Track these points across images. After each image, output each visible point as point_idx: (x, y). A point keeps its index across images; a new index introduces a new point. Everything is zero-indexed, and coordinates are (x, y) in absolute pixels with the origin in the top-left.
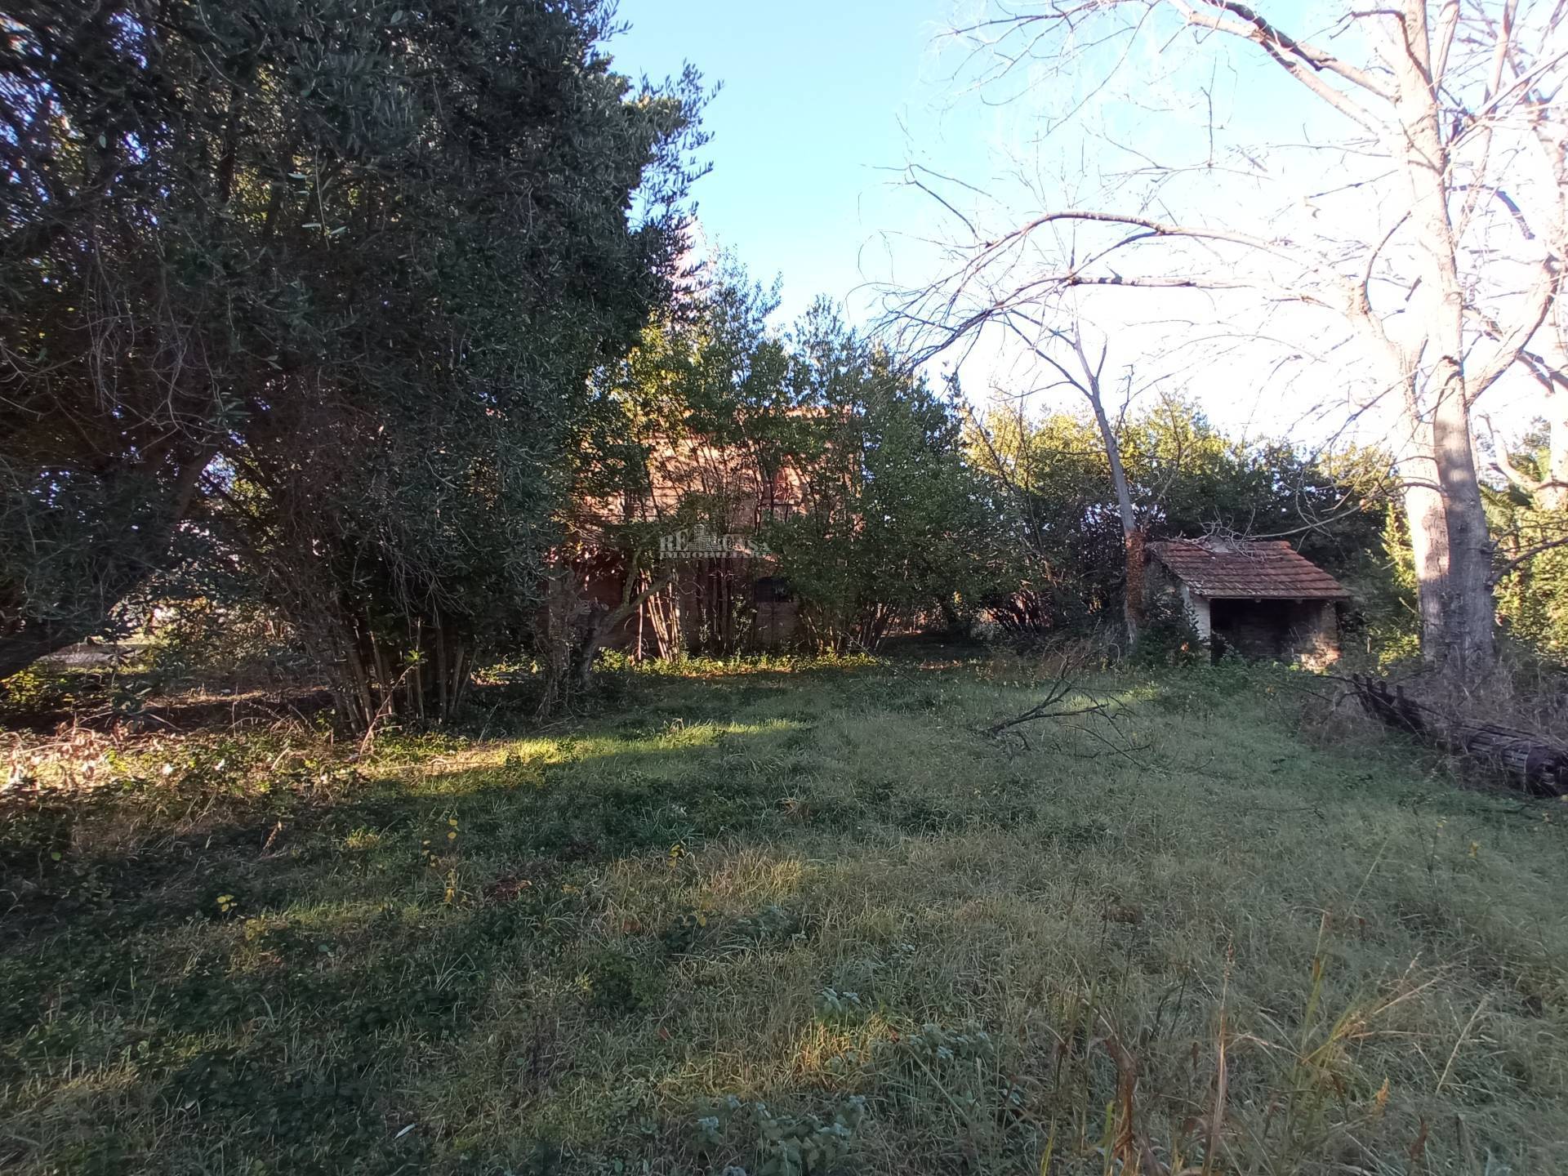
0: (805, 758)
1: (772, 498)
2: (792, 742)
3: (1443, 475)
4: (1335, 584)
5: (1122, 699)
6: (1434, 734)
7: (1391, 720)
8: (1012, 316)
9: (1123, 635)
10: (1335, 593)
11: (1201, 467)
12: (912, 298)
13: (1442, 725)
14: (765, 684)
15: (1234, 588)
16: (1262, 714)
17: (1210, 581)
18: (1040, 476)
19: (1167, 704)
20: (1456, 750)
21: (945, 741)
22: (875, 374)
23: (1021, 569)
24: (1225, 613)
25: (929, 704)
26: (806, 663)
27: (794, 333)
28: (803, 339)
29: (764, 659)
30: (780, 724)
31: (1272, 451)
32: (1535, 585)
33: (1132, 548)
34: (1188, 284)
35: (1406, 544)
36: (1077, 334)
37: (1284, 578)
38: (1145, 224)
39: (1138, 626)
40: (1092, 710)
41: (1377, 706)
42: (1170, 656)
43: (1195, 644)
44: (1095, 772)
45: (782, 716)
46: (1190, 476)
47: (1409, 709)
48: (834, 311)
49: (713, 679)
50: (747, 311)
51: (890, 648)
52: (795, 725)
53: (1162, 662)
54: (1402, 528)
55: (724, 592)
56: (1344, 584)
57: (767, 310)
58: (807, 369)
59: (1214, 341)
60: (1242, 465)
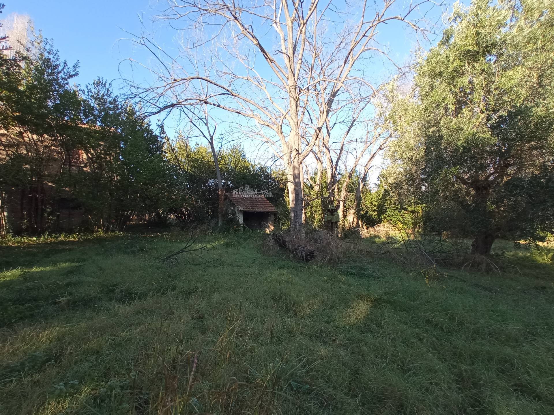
0: (75, 279)
1: (70, 162)
2: (70, 272)
3: (294, 180)
4: (274, 208)
5: (213, 244)
6: (289, 248)
7: (280, 245)
8: (184, 109)
9: (217, 222)
10: (274, 210)
11: (243, 170)
12: (142, 91)
13: (290, 246)
14: (61, 247)
15: (249, 208)
16: (252, 246)
17: (243, 206)
18: (193, 167)
19: (227, 245)
20: (293, 252)
21: (146, 264)
22: (127, 118)
23: (184, 200)
24: (247, 216)
25: (142, 250)
26: (88, 236)
27: (86, 91)
28: (90, 94)
29: (63, 236)
30: (64, 265)
31: (261, 168)
32: (313, 209)
33: (221, 194)
34: (239, 113)
35: (289, 197)
36: (207, 120)
37: (262, 206)
38: (228, 90)
39: (222, 220)
40: (201, 249)
41: (278, 242)
42: (231, 230)
43: (238, 226)
44: (200, 270)
45: (66, 261)
46: (240, 173)
47: (284, 241)
48: (107, 86)
49: (29, 246)
50: (59, 73)
51: (130, 229)
52: (74, 264)
53: (228, 232)
54: (288, 193)
55: (40, 204)
56: (276, 208)
57: (71, 76)
58: (92, 108)
59: (248, 132)
60: (254, 171)
